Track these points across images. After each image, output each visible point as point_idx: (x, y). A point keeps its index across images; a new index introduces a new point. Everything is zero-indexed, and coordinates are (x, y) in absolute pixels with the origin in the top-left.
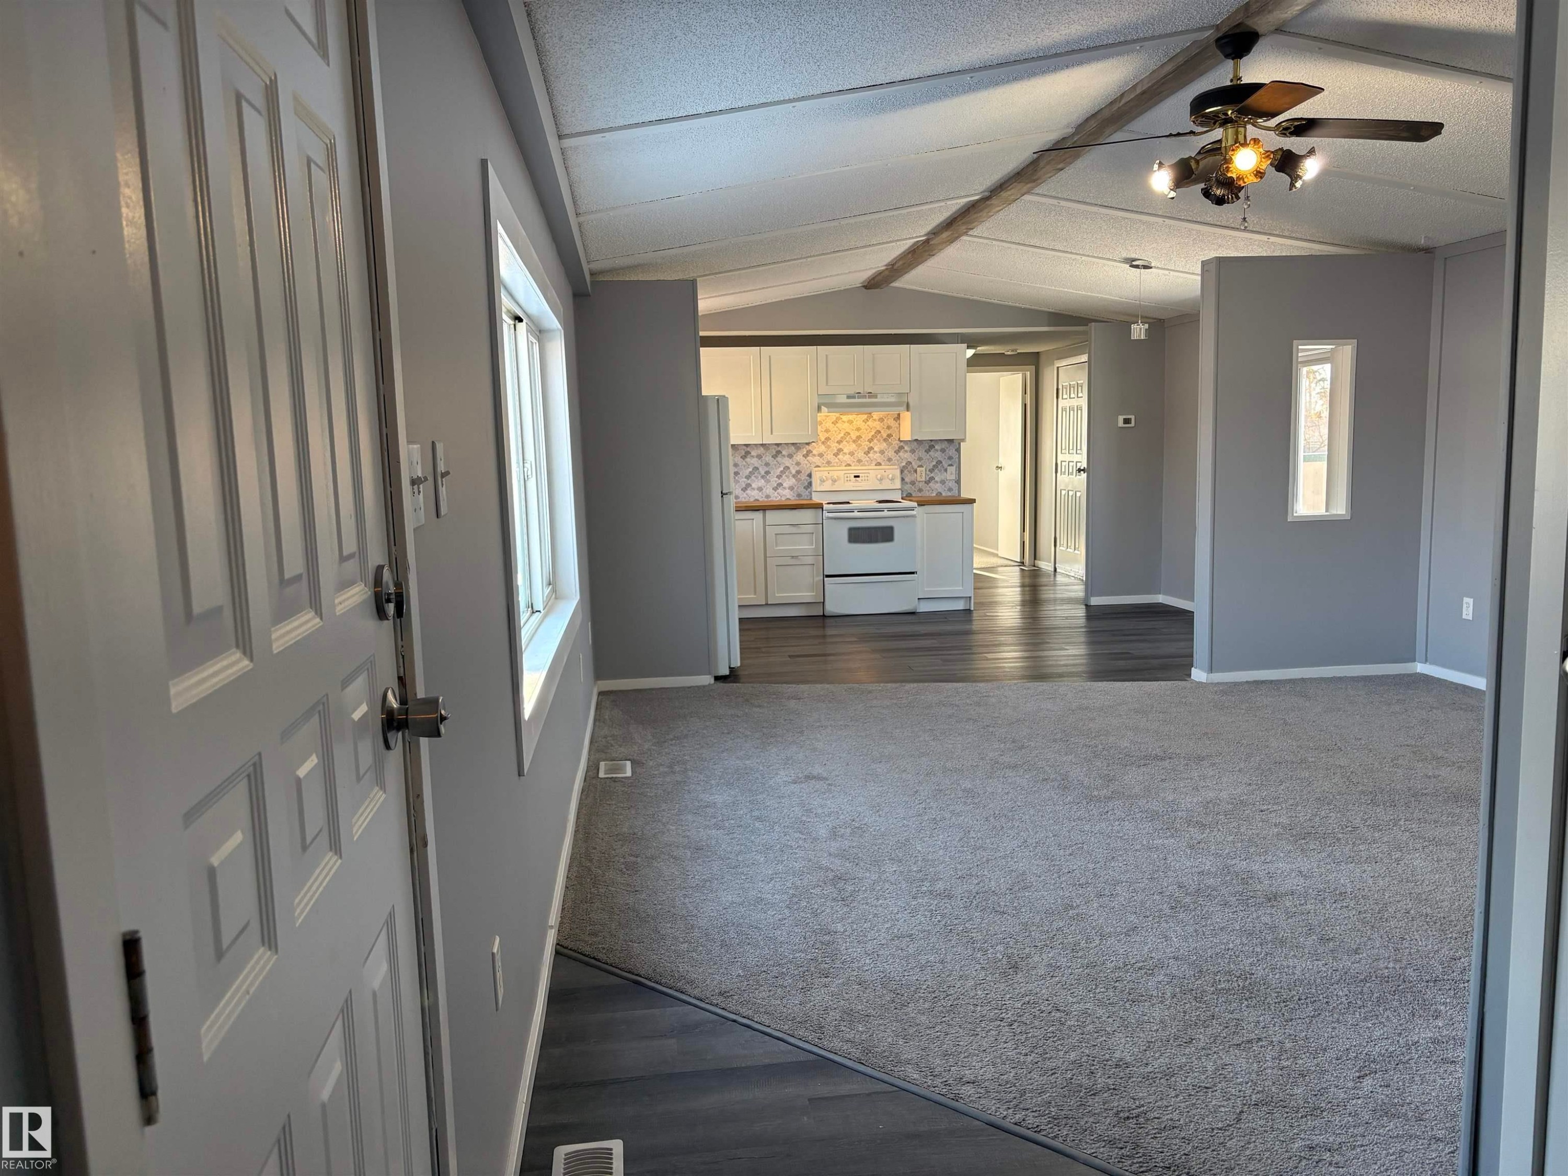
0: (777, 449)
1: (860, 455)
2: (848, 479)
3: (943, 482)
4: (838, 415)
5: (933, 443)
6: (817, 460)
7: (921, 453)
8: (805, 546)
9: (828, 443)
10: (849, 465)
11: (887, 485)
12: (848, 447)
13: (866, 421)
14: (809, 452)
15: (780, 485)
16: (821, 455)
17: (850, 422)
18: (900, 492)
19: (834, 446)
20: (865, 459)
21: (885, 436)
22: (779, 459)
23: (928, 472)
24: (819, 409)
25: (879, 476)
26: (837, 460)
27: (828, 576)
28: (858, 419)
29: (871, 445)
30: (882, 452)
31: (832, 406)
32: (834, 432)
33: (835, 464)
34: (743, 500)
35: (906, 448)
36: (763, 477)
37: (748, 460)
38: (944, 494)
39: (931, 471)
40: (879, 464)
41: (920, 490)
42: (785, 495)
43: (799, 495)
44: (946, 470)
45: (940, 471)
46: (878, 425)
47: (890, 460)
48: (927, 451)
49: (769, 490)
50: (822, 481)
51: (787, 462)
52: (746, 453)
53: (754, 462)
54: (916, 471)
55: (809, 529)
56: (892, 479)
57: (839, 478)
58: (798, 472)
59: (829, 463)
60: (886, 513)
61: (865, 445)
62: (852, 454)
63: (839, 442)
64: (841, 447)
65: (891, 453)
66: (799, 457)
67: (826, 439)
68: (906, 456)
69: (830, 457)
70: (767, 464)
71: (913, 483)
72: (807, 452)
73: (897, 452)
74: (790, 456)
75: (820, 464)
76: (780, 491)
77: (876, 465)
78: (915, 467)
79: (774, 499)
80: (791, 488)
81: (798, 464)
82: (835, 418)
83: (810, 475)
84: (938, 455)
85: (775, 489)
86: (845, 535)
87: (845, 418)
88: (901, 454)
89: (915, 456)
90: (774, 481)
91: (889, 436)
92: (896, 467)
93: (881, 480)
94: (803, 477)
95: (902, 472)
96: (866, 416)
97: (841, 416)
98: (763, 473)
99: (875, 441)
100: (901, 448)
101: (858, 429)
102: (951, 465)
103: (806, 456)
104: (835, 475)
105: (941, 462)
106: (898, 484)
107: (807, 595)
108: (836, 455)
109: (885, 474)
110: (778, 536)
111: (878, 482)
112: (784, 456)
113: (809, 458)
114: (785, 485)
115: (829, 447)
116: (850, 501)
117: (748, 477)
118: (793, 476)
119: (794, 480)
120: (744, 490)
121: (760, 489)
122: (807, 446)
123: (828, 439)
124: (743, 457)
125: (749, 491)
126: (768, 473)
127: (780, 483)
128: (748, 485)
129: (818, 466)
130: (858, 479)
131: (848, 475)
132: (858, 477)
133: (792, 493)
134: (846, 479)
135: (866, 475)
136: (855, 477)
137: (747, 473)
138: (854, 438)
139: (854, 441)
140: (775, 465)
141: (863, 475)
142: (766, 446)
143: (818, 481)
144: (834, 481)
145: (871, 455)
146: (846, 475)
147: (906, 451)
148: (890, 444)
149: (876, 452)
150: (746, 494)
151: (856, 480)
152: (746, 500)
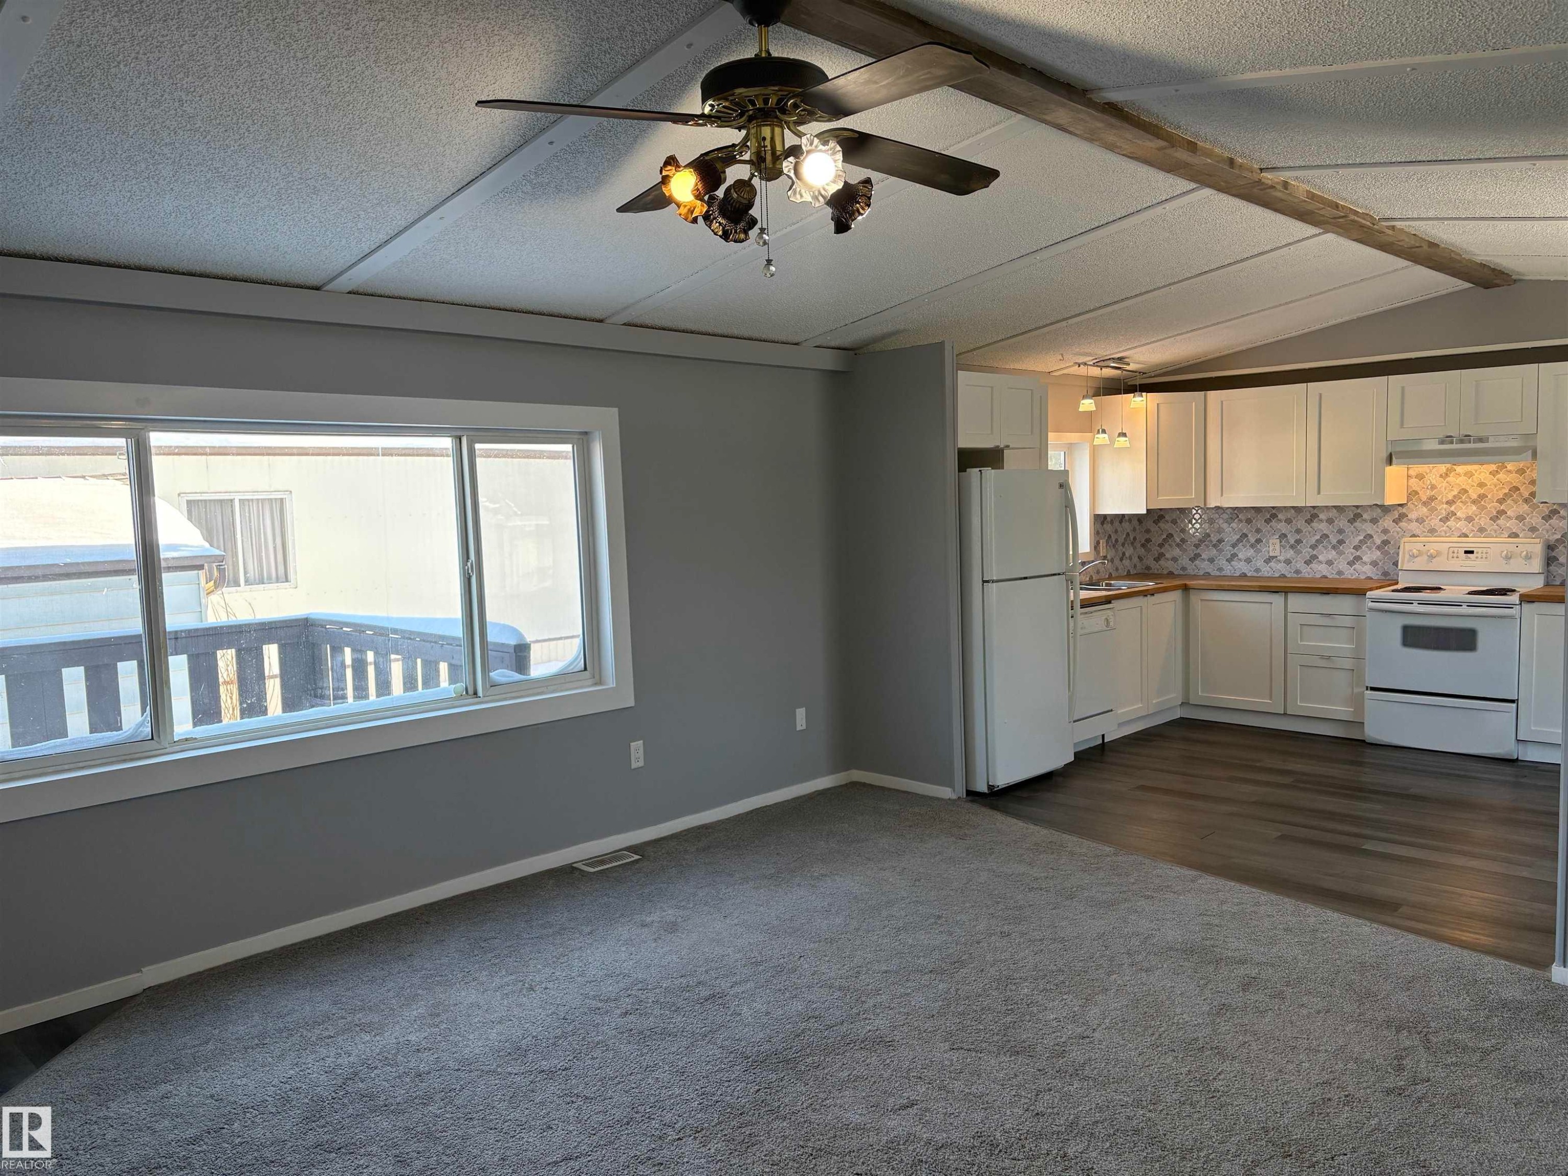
0: (1355, 514)
1: (1484, 521)
2: (1455, 555)
6: (1414, 526)
8: (1343, 644)
9: (1433, 504)
10: (1461, 536)
12: (1463, 510)
13: (1494, 473)
14: (1402, 516)
15: (1358, 558)
16: (1420, 521)
17: (1469, 475)
18: (1542, 577)
19: (1443, 509)
20: (1489, 527)
22: (1357, 524)
25: (1507, 553)
26: (1444, 528)
28: (1483, 472)
29: (1503, 507)
31: (1410, 456)
32: (1442, 490)
33: (1440, 533)
34: (1307, 575)
36: (1334, 547)
37: (1314, 524)
46: (1514, 480)
47: (1531, 529)
49: (1342, 565)
50: (1414, 556)
51: (1369, 528)
53: (1323, 527)
55: (1348, 622)
57: (1440, 553)
58: (1384, 543)
59: (1432, 531)
60: (1464, 610)
61: (1493, 507)
62: (1469, 519)
63: (1450, 503)
64: (1452, 509)
66: (1387, 523)
67: (1430, 498)
69: (1435, 522)
70: (1341, 531)
72: (1400, 515)
73: (1545, 519)
74: (1374, 521)
75: (1417, 533)
76: (1357, 566)
77: (1509, 536)
79: (1349, 577)
80: (1374, 564)
81: (1385, 531)
82: (1442, 471)
85: (1351, 564)
86: (1398, 635)
87: (1460, 469)
90: (1350, 553)
93: (1507, 558)
95: (1547, 548)
96: (1494, 467)
97: (1455, 467)
101: (1482, 485)
103: (1397, 521)
104: (1436, 548)
108: (1444, 520)
109: (1521, 550)
110: (1304, 628)
111: (1500, 562)
112: (1365, 521)
113: (1401, 524)
114: (1365, 559)
115: (1433, 510)
116: (1442, 587)
117: (1313, 547)
118: (1378, 548)
119: (1379, 553)
120: (1308, 563)
121: (1330, 563)
122: (1400, 508)
123: (1432, 499)
124: (1309, 521)
125: (1314, 565)
126: (1341, 542)
127: (1359, 556)
128: (1314, 557)
129: (1414, 536)
130: (1470, 555)
131: (1456, 550)
132: (1472, 552)
133: (1374, 569)
134: (1451, 555)
135: (1485, 550)
136: (1467, 552)
137: (1313, 541)
138: (1474, 496)
139: (1474, 502)
140: (1353, 533)
141: (1480, 550)
142: (1341, 509)
143: (1407, 556)
144: (1431, 557)
145: (1501, 522)
146: (1451, 550)
147: (1562, 517)
148: (1534, 507)
149: (1509, 517)
150: (1309, 570)
151: (1467, 557)
152: (1311, 576)
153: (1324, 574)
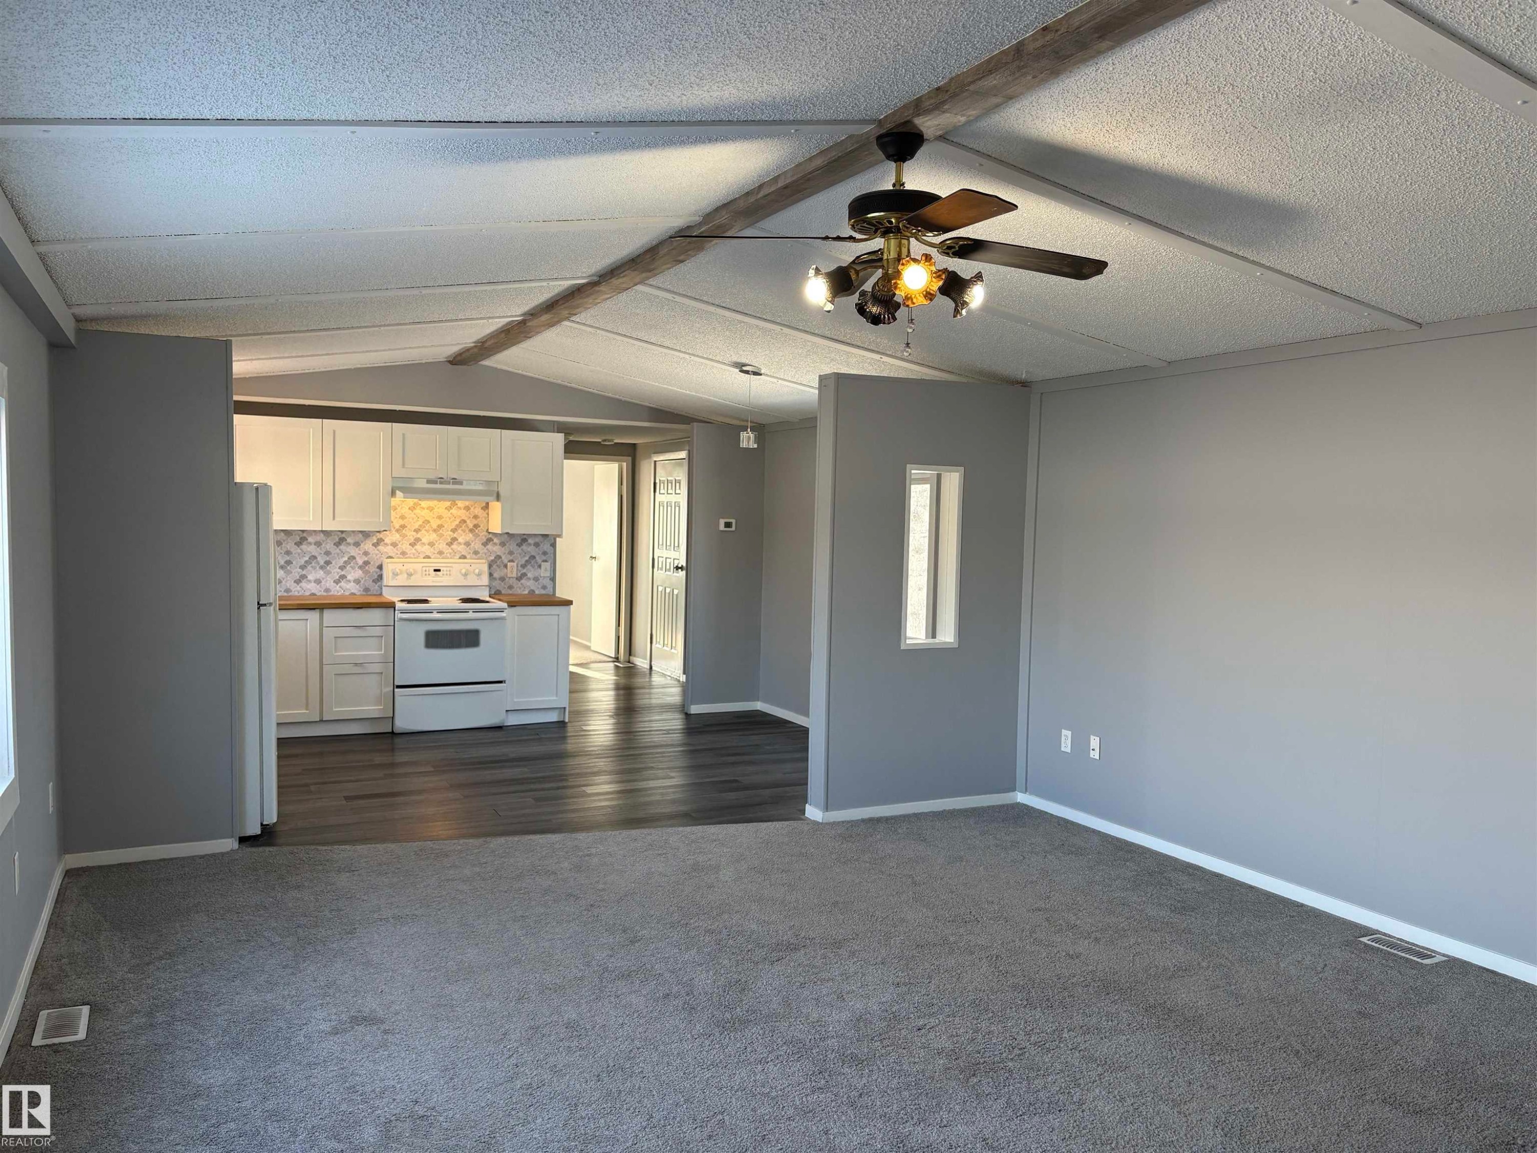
0: (341, 538)
1: (442, 546)
2: (427, 573)
3: (536, 579)
4: (416, 500)
5: (525, 537)
6: (389, 550)
7: (512, 546)
8: (371, 652)
9: (404, 531)
10: (429, 557)
11: (472, 580)
12: (427, 537)
13: (449, 509)
14: (380, 541)
15: (343, 577)
16: (394, 545)
17: (431, 509)
18: (488, 589)
19: (411, 536)
20: (447, 550)
21: (471, 526)
22: (342, 547)
23: (520, 568)
24: (393, 494)
25: (463, 571)
26: (414, 551)
27: (399, 687)
28: (440, 506)
29: (455, 535)
30: (467, 544)
31: (409, 491)
32: (411, 520)
33: (412, 556)
34: (296, 594)
35: (495, 540)
36: (321, 568)
37: (304, 547)
38: (537, 592)
39: (523, 566)
40: (464, 557)
41: (510, 587)
42: (349, 589)
43: (367, 590)
44: (540, 566)
45: (533, 567)
46: (463, 514)
47: (476, 553)
48: (519, 545)
49: (329, 583)
50: (395, 574)
51: (353, 551)
52: (301, 538)
53: (312, 549)
54: (506, 566)
55: (378, 631)
56: (479, 575)
57: (415, 572)
58: (366, 563)
59: (404, 553)
60: (471, 615)
61: (449, 535)
62: (431, 544)
63: (417, 531)
64: (419, 536)
65: (477, 545)
66: (368, 545)
67: (401, 526)
68: (496, 549)
69: (405, 546)
70: (328, 553)
71: (502, 579)
72: (378, 540)
73: (485, 544)
74: (357, 544)
75: (392, 555)
76: (343, 584)
77: (460, 558)
78: (506, 561)
79: (336, 593)
80: (357, 581)
81: (366, 553)
82: (412, 504)
83: (380, 567)
84: (531, 550)
85: (337, 582)
86: (422, 639)
87: (424, 504)
88: (489, 547)
89: (505, 549)
90: (336, 572)
91: (476, 526)
92: (484, 561)
93: (466, 575)
94: (372, 569)
95: (490, 566)
96: (448, 504)
97: (420, 502)
98: (322, 563)
99: (460, 531)
100: (490, 540)
101: (440, 517)
102: (545, 561)
103: (375, 545)
104: (411, 567)
105: (534, 557)
106: (485, 580)
107: (372, 709)
108: (412, 545)
109: (471, 569)
110: (339, 640)
111: (463, 577)
112: (349, 544)
113: (380, 547)
114: (349, 577)
115: (404, 536)
116: (429, 599)
117: (303, 567)
118: (360, 567)
119: (360, 572)
120: (298, 582)
121: (318, 582)
122: (378, 534)
123: (403, 527)
124: (298, 544)
125: (304, 584)
126: (328, 563)
127: (344, 575)
128: (303, 577)
129: (391, 557)
130: (438, 573)
131: (427, 569)
132: (439, 570)
133: (357, 587)
134: (424, 573)
135: (448, 569)
136: (435, 570)
137: (302, 562)
138: (435, 526)
139: (435, 531)
140: (338, 554)
141: (445, 569)
142: (326, 533)
143: (391, 574)
144: (410, 575)
145: (454, 546)
146: (424, 569)
147: (495, 544)
148: (477, 536)
149: (460, 543)
150: (298, 588)
151: (436, 575)
152: (300, 594)
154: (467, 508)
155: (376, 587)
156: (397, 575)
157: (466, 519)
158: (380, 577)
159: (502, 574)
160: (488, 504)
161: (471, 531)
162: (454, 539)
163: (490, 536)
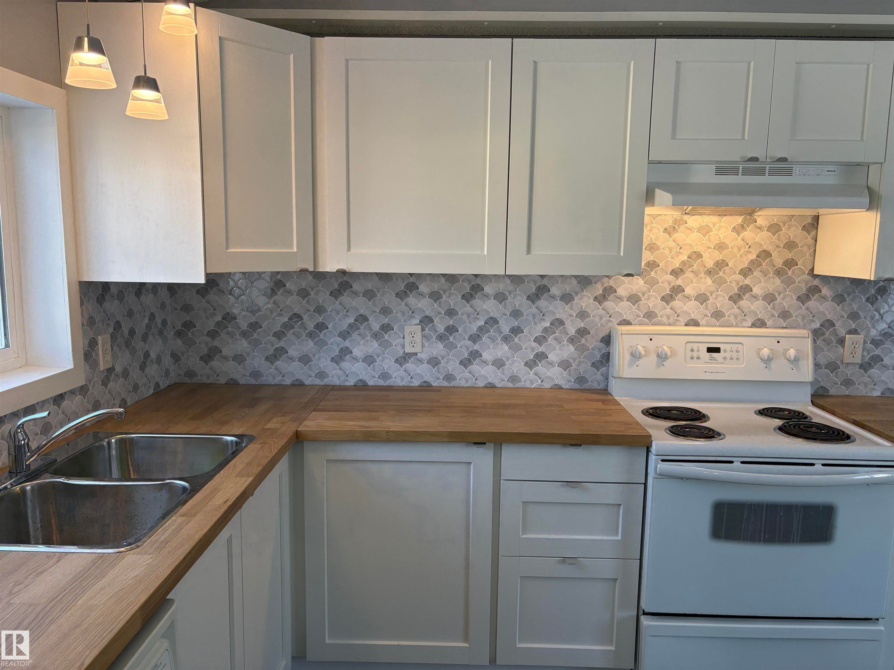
0: (539, 288)
1: (722, 301)
2: (695, 355)
4: (679, 214)
6: (624, 309)
7: (859, 303)
9: (653, 274)
10: (696, 324)
11: (781, 373)
12: (694, 285)
13: (738, 229)
14: (609, 291)
15: (541, 356)
16: (634, 299)
17: (705, 230)
18: (810, 389)
19: (666, 282)
20: (731, 310)
21: (779, 263)
22: (542, 303)
23: (869, 346)
25: (763, 352)
26: (668, 311)
28: (723, 225)
29: (747, 282)
30: (770, 298)
33: (664, 319)
35: (825, 291)
36: (506, 339)
37: (477, 302)
39: (877, 343)
40: (760, 323)
41: (848, 384)
46: (765, 239)
47: (785, 315)
48: (869, 303)
49: (517, 366)
54: (841, 342)
58: (583, 332)
59: (650, 316)
61: (734, 281)
62: (702, 298)
63: (676, 273)
64: (679, 282)
65: (789, 301)
66: (585, 302)
68: (825, 310)
69: (654, 302)
70: (516, 314)
72: (605, 290)
73: (803, 299)
74: (567, 298)
75: (630, 318)
76: (540, 368)
77: (755, 326)
78: (842, 332)
80: (565, 365)
81: (583, 315)
82: (670, 221)
83: (607, 340)
85: (530, 364)
87: (693, 221)
88: (812, 304)
89: (843, 310)
90: (529, 348)
91: (790, 263)
92: (804, 332)
93: (767, 359)
94: (593, 343)
95: (816, 342)
96: (738, 218)
97: (686, 217)
99: (757, 273)
100: (815, 290)
101: (721, 247)
103: (600, 299)
104: (663, 343)
106: (805, 371)
108: (667, 299)
109: (779, 348)
111: (764, 365)
112: (553, 297)
113: (606, 304)
114: (552, 357)
115: (653, 283)
117: (475, 338)
118: (571, 340)
119: (572, 348)
120: (465, 363)
121: (499, 363)
124: (468, 297)
125: (475, 367)
126: (516, 331)
127: (543, 353)
128: (475, 355)
129: (627, 323)
130: (714, 355)
131: (695, 346)
132: (717, 350)
133: (565, 374)
134: (690, 354)
135: (735, 347)
136: (711, 350)
137: (474, 328)
138: (710, 264)
139: (709, 273)
140: (534, 316)
141: (728, 347)
142: (517, 280)
143: (628, 357)
144: (662, 358)
145: (744, 303)
146: (690, 346)
147: (824, 298)
148: (789, 282)
149: (755, 297)
150: (467, 375)
151: (713, 359)
152: (469, 384)
153: (490, 380)
154: (774, 228)
155: (599, 377)
156: (640, 357)
157: (770, 248)
158: (607, 358)
159: (832, 356)
160: (817, 218)
161: (779, 273)
162: (745, 289)
163: (816, 282)
